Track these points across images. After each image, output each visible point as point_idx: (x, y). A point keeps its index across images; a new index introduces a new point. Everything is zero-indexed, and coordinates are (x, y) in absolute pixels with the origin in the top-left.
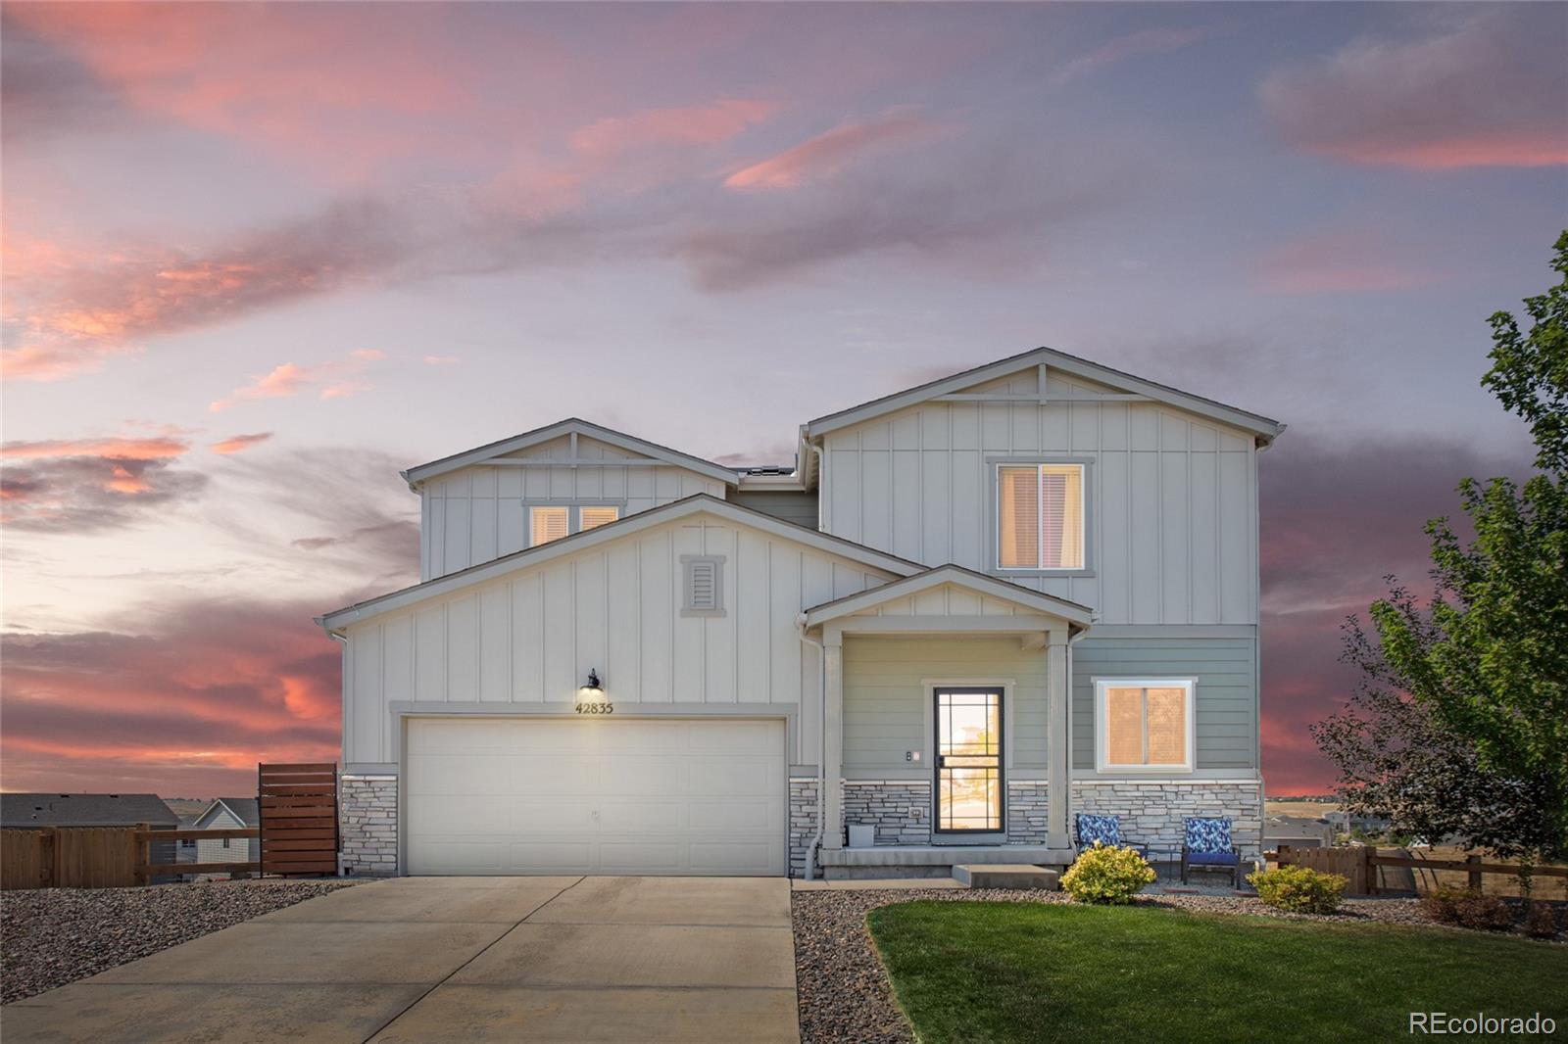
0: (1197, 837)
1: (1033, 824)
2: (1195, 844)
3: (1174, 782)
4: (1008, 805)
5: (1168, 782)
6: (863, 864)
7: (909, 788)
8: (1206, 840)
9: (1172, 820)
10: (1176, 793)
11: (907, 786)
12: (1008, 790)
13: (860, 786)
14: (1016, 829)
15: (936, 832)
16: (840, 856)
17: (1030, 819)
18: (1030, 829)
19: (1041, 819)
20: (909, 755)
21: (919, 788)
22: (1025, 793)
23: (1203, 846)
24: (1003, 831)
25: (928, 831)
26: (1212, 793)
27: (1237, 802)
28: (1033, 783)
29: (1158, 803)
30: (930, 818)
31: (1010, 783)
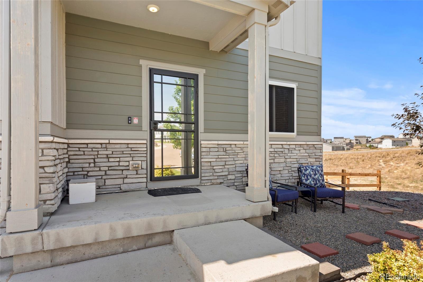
0: (309, 177)
1: (216, 170)
2: (308, 182)
3: (288, 143)
4: (201, 158)
5: (285, 143)
6: (68, 245)
7: (130, 146)
8: (314, 179)
9: (287, 165)
10: (289, 149)
11: (128, 144)
12: (201, 147)
13: (87, 144)
14: (206, 175)
15: (151, 180)
16: (34, 240)
17: (214, 168)
18: (215, 174)
19: (221, 167)
20: (130, 120)
21: (138, 146)
22: (212, 149)
23: (312, 183)
24: (198, 177)
25: (145, 180)
26: (304, 149)
27: (314, 154)
28: (216, 142)
29: (281, 155)
30: (147, 169)
31: (202, 142)
